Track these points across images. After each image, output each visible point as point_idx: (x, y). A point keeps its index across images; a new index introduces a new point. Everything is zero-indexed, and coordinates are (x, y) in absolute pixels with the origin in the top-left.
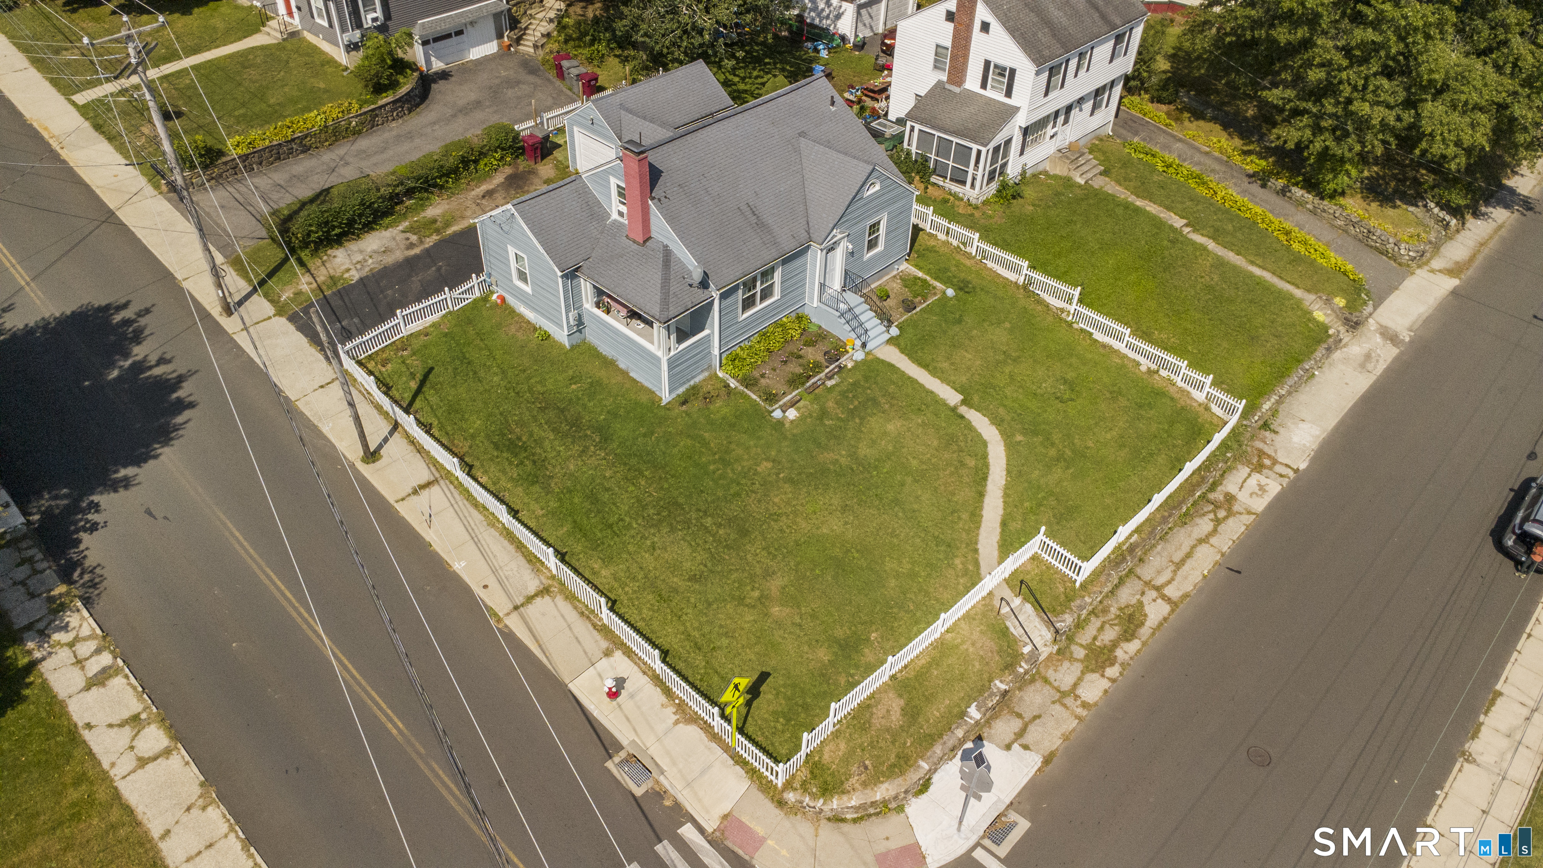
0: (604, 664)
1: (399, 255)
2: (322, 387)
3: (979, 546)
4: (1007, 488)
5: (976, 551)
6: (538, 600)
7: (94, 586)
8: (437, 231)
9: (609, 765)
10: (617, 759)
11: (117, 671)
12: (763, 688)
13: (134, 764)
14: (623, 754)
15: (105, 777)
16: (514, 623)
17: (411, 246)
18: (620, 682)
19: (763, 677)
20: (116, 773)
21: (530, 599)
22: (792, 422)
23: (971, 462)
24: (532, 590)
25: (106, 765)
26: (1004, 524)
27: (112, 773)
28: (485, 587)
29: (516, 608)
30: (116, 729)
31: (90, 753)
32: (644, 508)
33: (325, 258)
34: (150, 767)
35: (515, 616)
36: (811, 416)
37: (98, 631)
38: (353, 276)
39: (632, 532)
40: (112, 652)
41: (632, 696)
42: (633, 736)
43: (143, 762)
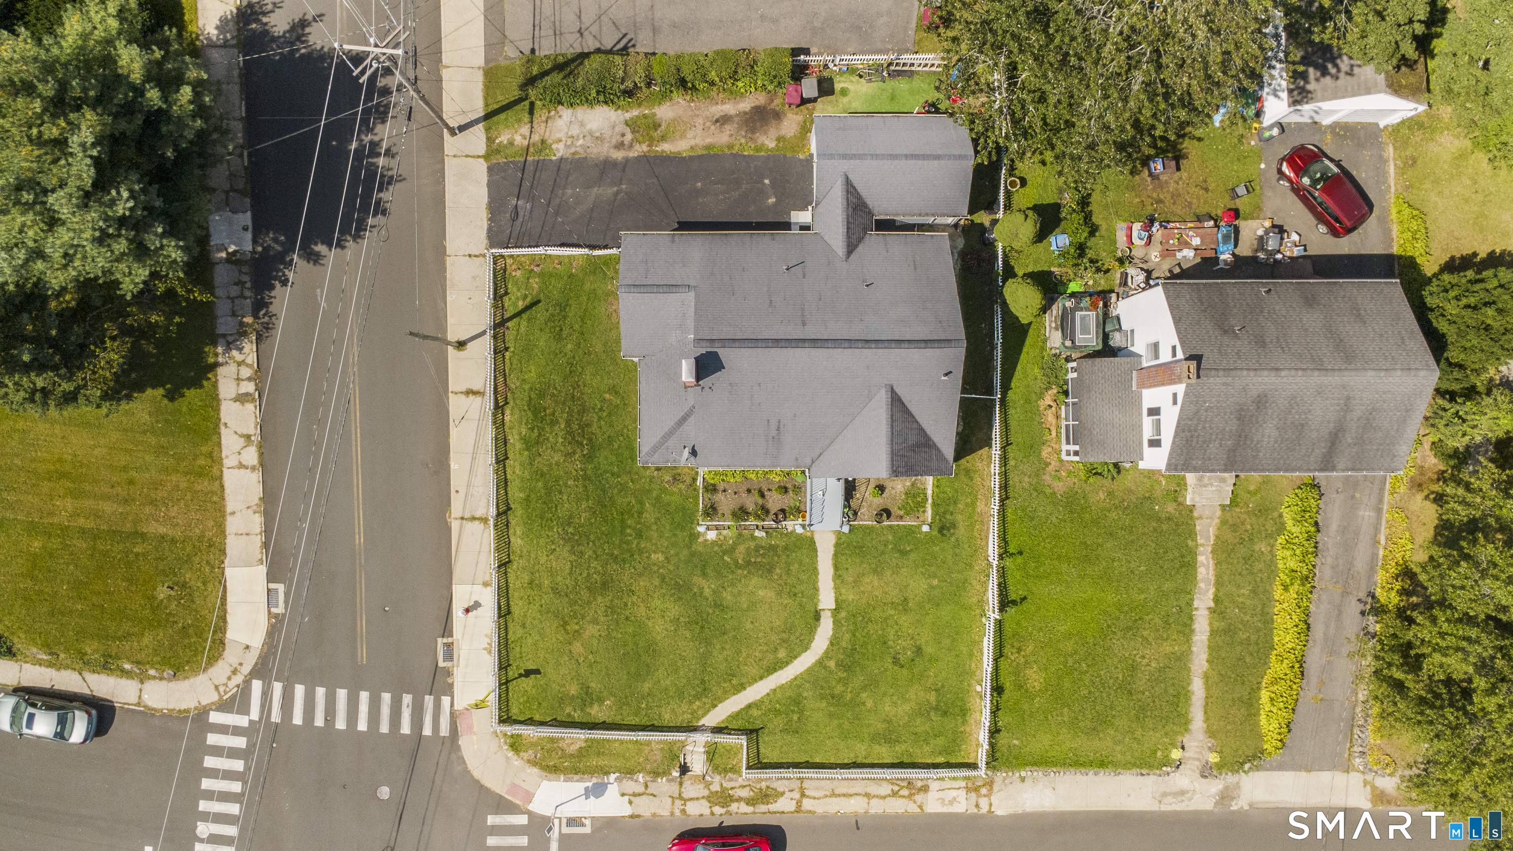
0: (478, 588)
1: (605, 151)
2: (470, 256)
3: (720, 705)
4: (782, 687)
5: (715, 706)
6: (477, 523)
7: (267, 329)
8: (651, 141)
9: (440, 640)
10: (445, 640)
11: (254, 400)
12: (532, 676)
13: (236, 463)
14: (450, 640)
15: (220, 462)
16: (455, 525)
17: (620, 146)
18: (477, 605)
19: (537, 672)
20: (227, 463)
21: (473, 519)
22: (706, 540)
23: (782, 654)
24: (478, 514)
25: (224, 455)
26: (749, 706)
27: (225, 461)
28: (457, 492)
29: (462, 518)
30: (236, 437)
31: (219, 444)
32: (569, 524)
33: (553, 113)
34: (243, 471)
35: (459, 522)
36: (721, 546)
37: (256, 365)
38: (558, 150)
39: (550, 534)
40: (256, 385)
41: (476, 617)
42: (460, 637)
43: (241, 466)
